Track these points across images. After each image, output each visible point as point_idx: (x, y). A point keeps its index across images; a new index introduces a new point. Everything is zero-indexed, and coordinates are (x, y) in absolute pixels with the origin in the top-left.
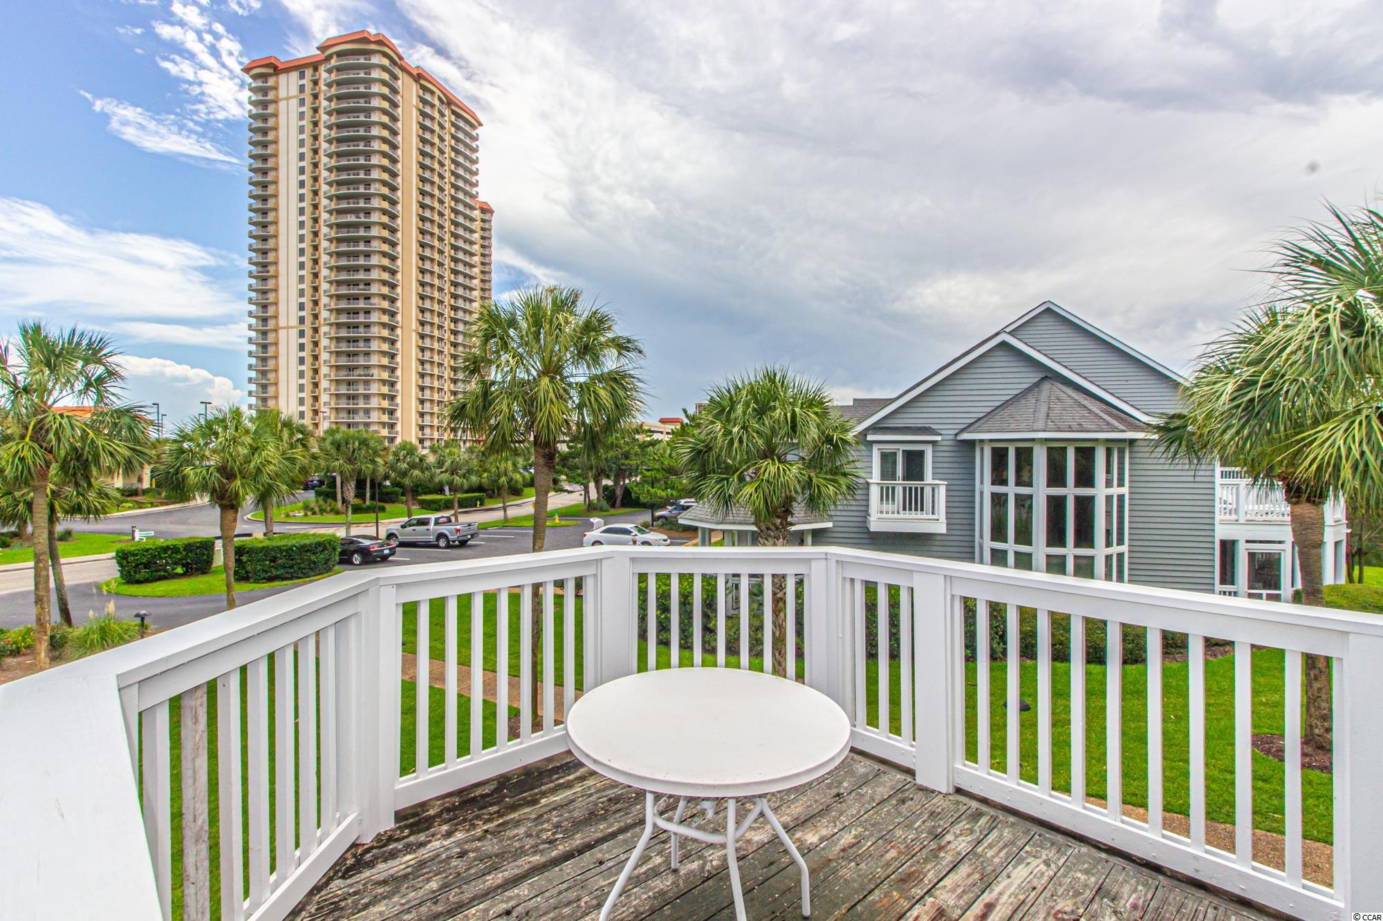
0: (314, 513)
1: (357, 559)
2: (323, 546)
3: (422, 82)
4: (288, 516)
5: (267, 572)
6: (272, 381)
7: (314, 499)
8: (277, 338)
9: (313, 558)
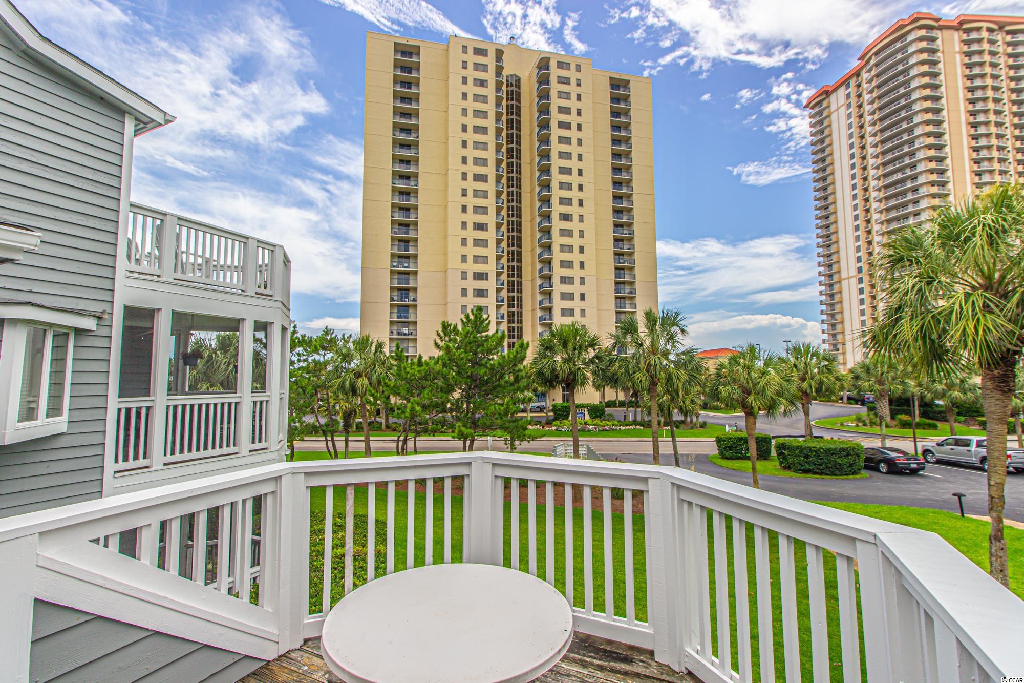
0: (865, 425)
1: (883, 467)
2: (850, 452)
3: (965, 26)
4: (842, 425)
5: (802, 466)
6: (839, 321)
7: (866, 413)
8: (841, 287)
9: (839, 460)
